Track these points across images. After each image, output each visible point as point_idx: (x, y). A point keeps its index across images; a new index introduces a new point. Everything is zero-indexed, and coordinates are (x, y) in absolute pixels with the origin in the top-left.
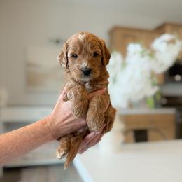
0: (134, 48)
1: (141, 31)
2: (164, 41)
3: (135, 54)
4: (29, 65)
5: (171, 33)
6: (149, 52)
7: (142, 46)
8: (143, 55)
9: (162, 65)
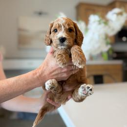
0: (94, 18)
1: (98, 6)
2: (115, 13)
3: (94, 22)
4: (20, 30)
5: (120, 7)
6: (104, 21)
7: (99, 16)
8: (100, 23)
9: (113, 30)
